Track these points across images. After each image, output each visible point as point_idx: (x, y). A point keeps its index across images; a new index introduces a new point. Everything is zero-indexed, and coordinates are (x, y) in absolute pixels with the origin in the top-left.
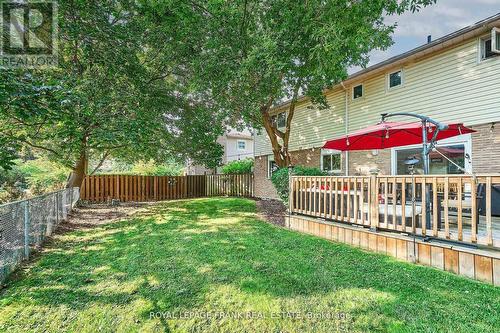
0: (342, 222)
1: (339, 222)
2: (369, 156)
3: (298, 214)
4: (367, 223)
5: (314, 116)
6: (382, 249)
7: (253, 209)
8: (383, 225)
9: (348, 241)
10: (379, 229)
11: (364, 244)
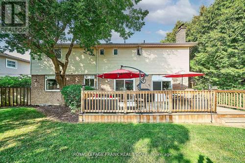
0: (112, 113)
1: (111, 113)
2: (106, 81)
3: (87, 113)
4: (123, 111)
5: (80, 58)
6: (129, 121)
7: (39, 115)
8: (129, 111)
9: (116, 121)
10: (127, 113)
11: (122, 121)
